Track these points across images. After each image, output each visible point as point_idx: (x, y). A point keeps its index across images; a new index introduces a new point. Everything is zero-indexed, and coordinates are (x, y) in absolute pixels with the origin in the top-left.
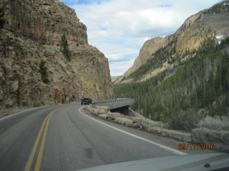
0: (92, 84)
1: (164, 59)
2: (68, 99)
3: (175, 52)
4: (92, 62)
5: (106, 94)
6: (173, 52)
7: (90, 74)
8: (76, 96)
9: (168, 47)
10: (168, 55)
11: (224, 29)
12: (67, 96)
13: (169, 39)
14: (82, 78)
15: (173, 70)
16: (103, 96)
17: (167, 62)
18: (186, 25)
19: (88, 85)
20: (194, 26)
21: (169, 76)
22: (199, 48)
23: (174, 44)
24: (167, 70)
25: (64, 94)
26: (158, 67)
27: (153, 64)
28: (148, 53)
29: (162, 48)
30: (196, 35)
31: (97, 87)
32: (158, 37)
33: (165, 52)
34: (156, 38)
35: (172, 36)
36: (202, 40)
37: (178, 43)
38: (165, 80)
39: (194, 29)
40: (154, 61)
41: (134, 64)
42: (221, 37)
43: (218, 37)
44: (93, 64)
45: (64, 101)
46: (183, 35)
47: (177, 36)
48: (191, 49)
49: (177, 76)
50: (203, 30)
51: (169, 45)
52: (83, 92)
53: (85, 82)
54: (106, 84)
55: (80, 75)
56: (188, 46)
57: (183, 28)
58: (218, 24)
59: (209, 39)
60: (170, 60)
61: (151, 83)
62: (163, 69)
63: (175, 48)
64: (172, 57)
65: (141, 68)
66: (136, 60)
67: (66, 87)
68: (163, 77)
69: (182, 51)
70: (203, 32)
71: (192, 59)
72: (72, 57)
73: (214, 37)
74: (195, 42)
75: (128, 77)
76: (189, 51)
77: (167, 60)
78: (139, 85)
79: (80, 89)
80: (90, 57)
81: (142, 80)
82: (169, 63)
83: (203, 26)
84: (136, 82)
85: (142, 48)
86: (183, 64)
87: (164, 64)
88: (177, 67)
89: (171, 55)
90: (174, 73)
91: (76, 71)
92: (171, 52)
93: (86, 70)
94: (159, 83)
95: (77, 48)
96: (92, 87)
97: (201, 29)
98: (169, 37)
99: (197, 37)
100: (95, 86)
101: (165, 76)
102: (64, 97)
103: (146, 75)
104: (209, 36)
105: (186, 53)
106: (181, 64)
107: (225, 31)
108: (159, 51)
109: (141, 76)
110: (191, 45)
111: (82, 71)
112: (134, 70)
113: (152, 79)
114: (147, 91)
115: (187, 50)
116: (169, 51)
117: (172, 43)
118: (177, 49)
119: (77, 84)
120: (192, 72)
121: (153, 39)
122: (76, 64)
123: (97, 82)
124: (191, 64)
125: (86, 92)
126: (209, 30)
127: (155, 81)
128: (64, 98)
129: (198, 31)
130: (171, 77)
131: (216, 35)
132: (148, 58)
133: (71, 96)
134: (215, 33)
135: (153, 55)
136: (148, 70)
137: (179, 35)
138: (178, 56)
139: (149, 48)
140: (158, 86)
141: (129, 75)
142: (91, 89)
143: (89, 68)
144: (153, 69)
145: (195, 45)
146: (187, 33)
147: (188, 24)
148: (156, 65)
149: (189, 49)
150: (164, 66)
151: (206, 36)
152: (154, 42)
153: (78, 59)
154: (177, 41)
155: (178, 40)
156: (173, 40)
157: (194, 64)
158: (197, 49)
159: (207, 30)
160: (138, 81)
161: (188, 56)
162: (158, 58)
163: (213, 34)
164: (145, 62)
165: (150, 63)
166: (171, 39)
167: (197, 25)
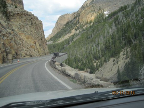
0: (32, 41)
1: (72, 28)
2: (10, 57)
3: (79, 23)
4: (31, 22)
5: (44, 50)
6: (77, 23)
7: (29, 32)
8: (19, 53)
9: (74, 20)
10: (74, 25)
11: (109, 8)
12: (9, 53)
13: (74, 15)
14: (23, 36)
15: (79, 34)
16: (42, 52)
17: (74, 29)
18: (84, 6)
19: (29, 43)
20: (90, 6)
21: (77, 38)
22: (94, 20)
23: (77, 18)
24: (75, 34)
25: (5, 51)
26: (68, 33)
27: (65, 31)
28: (61, 24)
29: (70, 21)
30: (92, 11)
31: (37, 44)
32: (67, 14)
33: (72, 23)
34: (66, 14)
35: (76, 13)
36: (95, 14)
37: (80, 17)
38: (74, 41)
39: (90, 8)
40: (65, 29)
41: (53, 32)
42: (107, 13)
43: (105, 13)
44: (32, 24)
45: (6, 60)
46: (83, 12)
47: (79, 13)
48: (89, 21)
49: (82, 38)
50: (96, 8)
51: (74, 19)
52: (25, 49)
53: (26, 40)
54: (43, 42)
55: (21, 34)
56: (87, 19)
57: (83, 8)
58: (105, 4)
59: (100, 14)
60: (76, 28)
61: (66, 43)
62: (72, 34)
63: (78, 20)
64: (77, 26)
65: (57, 34)
66: (53, 29)
67: (7, 42)
68: (73, 39)
69: (83, 22)
70: (96, 9)
71: (91, 27)
72: (12, 17)
73: (103, 13)
74: (92, 16)
75: (49, 40)
76: (88, 22)
77: (74, 28)
78: (57, 45)
79: (22, 46)
80: (28, 18)
81: (59, 42)
82: (75, 30)
83: (96, 6)
84: (55, 43)
85: (57, 21)
86: (85, 30)
87: (72, 31)
88: (81, 32)
89: (76, 25)
90: (80, 36)
91: (16, 29)
92: (76, 23)
93: (26, 28)
94: (71, 43)
95: (16, 9)
96: (33, 44)
97: (95, 8)
98: (74, 13)
99: (93, 13)
100: (35, 43)
101: (74, 38)
102: (5, 54)
103: (61, 39)
104: (100, 12)
105: (86, 23)
106: (84, 30)
107: (110, 9)
108: (68, 23)
109: (58, 39)
110: (89, 18)
111: (22, 29)
112: (52, 36)
113: (66, 40)
114: (63, 49)
115: (87, 21)
116: (75, 23)
117: (76, 17)
118: (80, 21)
119: (18, 41)
120: (91, 34)
121: (64, 15)
122: (16, 23)
123: (36, 40)
124: (90, 30)
125: (28, 48)
126: (99, 8)
127: (68, 42)
128: (5, 56)
129: (93, 9)
130: (78, 39)
131: (104, 11)
132: (61, 27)
133: (14, 53)
134: (103, 10)
135: (64, 25)
136: (62, 35)
137: (80, 12)
138: (81, 26)
139: (62, 21)
140: (70, 45)
141: (49, 39)
142: (31, 47)
143: (28, 27)
144: (65, 34)
145: (92, 18)
146: (86, 11)
147: (86, 5)
148: (67, 31)
149: (88, 20)
150: (72, 32)
151: (98, 12)
152: (64, 17)
153: (18, 19)
154: (79, 16)
155: (81, 15)
156: (77, 15)
157: (92, 30)
158: (93, 21)
159: (98, 8)
160: (56, 43)
161: (87, 25)
162: (68, 27)
163: (102, 11)
164: (59, 30)
165: (63, 31)
166: (76, 15)
167: (92, 5)
